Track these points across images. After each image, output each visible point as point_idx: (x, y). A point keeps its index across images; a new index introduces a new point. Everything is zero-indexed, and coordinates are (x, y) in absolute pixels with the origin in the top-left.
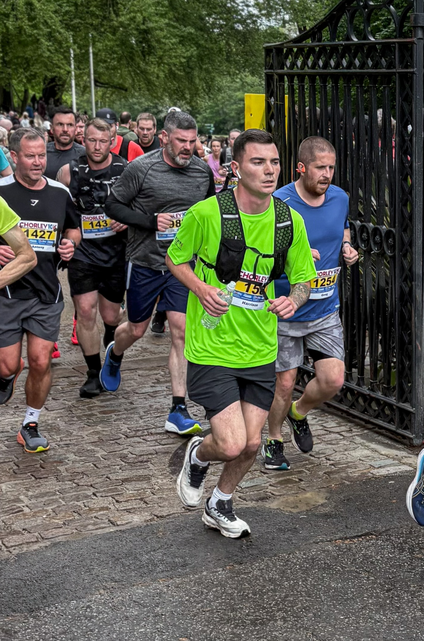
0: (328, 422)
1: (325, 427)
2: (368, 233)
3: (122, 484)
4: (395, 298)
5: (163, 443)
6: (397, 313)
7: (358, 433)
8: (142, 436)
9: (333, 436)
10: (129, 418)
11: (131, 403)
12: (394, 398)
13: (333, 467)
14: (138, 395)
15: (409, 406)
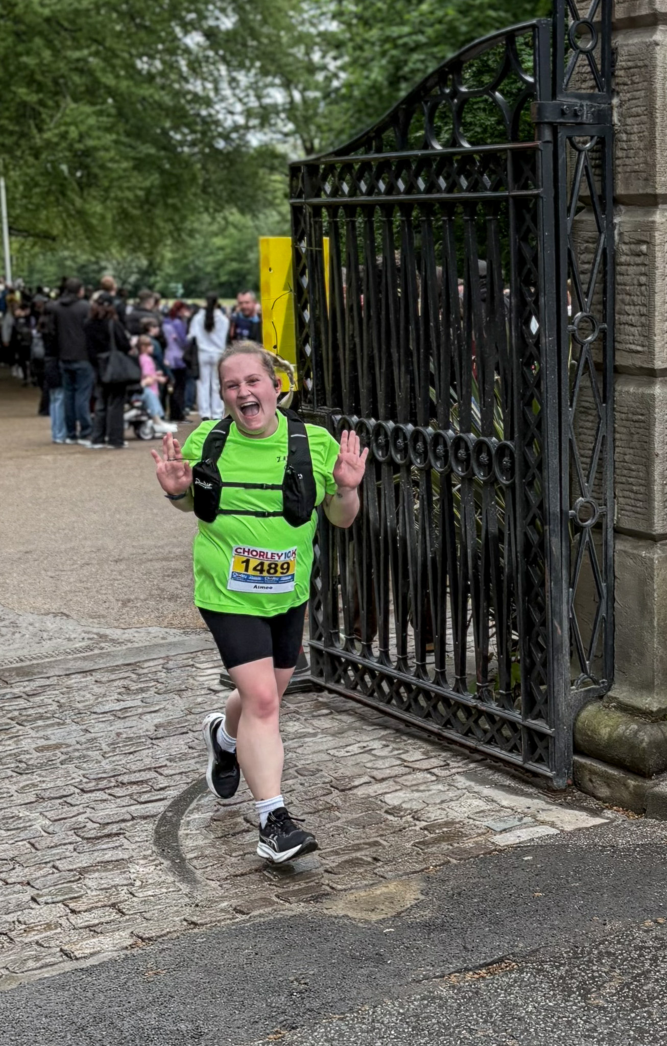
0: (407, 752)
1: (405, 761)
2: (467, 449)
3: (80, 879)
4: (516, 552)
5: (142, 799)
6: (519, 576)
7: (460, 770)
8: (108, 788)
9: (420, 776)
10: (84, 757)
11: (87, 731)
12: (518, 712)
13: (426, 832)
14: (95, 716)
15: (545, 725)
